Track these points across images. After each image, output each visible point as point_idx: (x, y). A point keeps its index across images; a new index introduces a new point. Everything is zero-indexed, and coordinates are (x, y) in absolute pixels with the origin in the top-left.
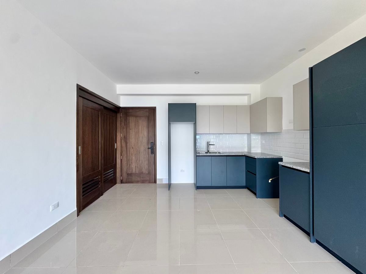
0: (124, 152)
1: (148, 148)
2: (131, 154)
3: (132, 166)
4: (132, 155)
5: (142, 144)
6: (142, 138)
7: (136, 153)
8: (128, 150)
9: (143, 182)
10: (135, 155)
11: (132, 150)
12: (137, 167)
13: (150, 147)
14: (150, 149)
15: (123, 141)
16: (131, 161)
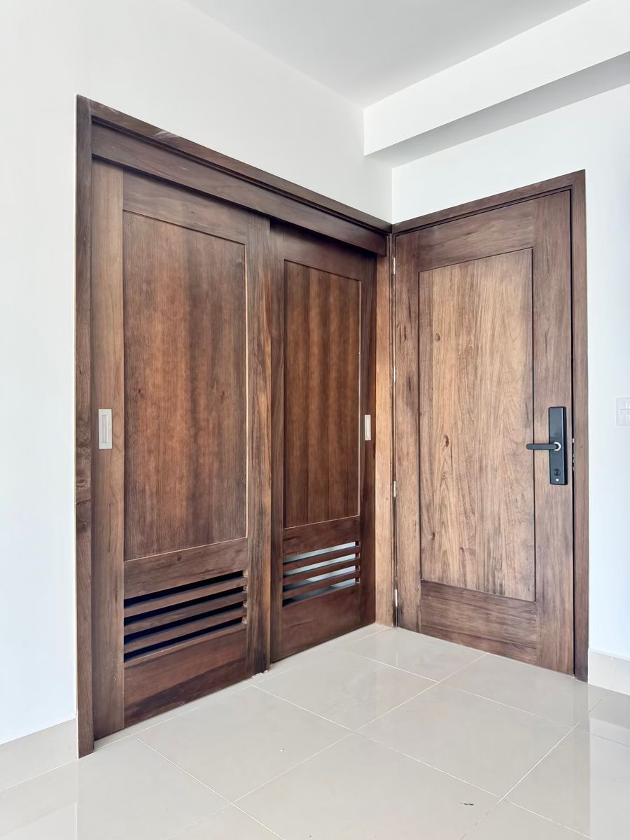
0: (405, 463)
1: (534, 446)
2: (437, 476)
3: (446, 546)
4: (443, 478)
5: (496, 419)
6: (499, 383)
7: (463, 472)
8: (425, 450)
9: (506, 646)
10: (459, 478)
11: (441, 453)
12: (473, 553)
13: (543, 436)
14: (546, 453)
15: (400, 403)
16: (437, 516)
